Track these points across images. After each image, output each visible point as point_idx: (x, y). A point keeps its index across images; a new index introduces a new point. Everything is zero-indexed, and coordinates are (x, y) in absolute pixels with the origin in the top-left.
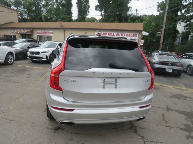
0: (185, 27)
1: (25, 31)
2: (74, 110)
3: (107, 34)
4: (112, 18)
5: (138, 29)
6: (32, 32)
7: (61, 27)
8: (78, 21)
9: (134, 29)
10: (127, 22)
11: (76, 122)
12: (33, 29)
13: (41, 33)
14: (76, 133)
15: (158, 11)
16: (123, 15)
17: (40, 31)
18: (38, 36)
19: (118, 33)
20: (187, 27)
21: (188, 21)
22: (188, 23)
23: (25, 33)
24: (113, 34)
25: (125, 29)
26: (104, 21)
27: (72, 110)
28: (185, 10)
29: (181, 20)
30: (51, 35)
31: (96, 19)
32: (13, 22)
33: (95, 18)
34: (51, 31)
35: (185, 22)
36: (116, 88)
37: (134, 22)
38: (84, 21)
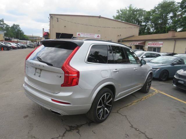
1: (137, 43)
6: (144, 43)
7: (172, 38)
12: (145, 41)
13: (151, 44)
17: (150, 43)
18: (148, 47)
23: (137, 44)
30: (161, 46)
32: (134, 36)
34: (161, 42)
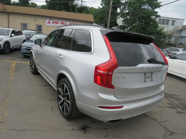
0: (123, 21)
2: (123, 106)
3: (60, 23)
4: (59, 6)
5: (89, 21)
7: (3, 11)
8: (19, 5)
9: (86, 20)
10: (75, 12)
11: (123, 118)
14: (105, 128)
15: (101, 4)
16: (70, 5)
19: (71, 23)
20: (124, 22)
21: (126, 17)
22: (125, 18)
24: (65, 24)
25: (77, 19)
26: (50, 8)
27: (121, 107)
28: (123, 7)
29: (120, 15)
31: (37, 5)
33: (35, 4)
35: (123, 18)
36: (152, 81)
37: (81, 13)
38: (27, 6)
